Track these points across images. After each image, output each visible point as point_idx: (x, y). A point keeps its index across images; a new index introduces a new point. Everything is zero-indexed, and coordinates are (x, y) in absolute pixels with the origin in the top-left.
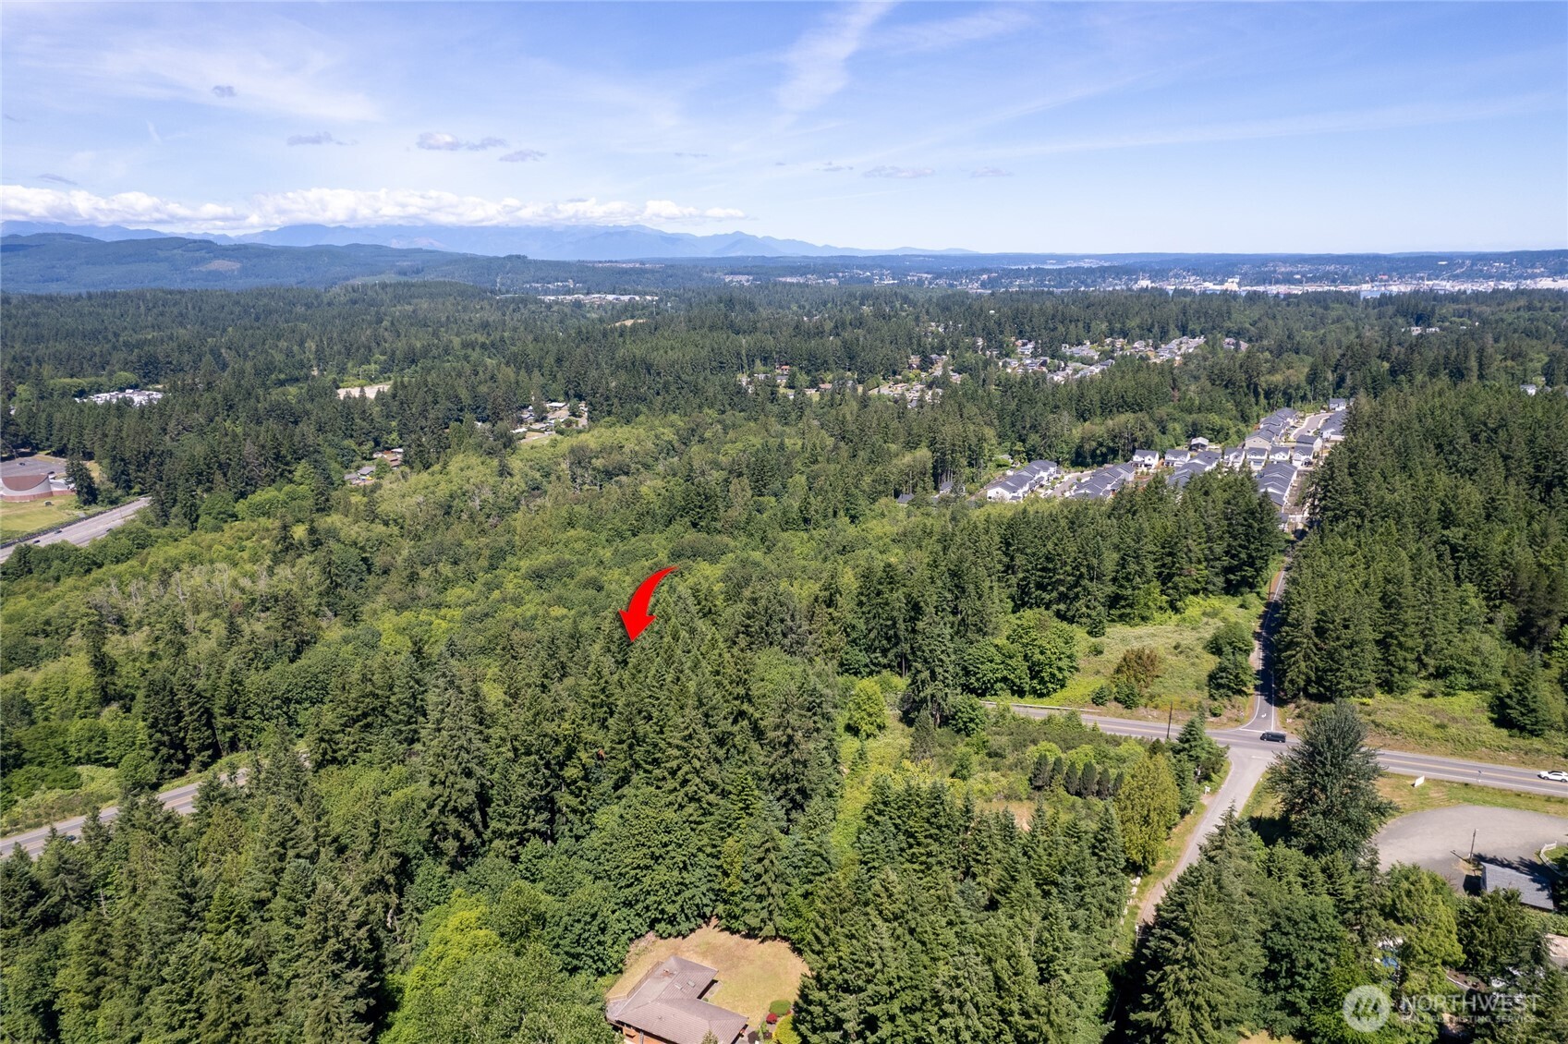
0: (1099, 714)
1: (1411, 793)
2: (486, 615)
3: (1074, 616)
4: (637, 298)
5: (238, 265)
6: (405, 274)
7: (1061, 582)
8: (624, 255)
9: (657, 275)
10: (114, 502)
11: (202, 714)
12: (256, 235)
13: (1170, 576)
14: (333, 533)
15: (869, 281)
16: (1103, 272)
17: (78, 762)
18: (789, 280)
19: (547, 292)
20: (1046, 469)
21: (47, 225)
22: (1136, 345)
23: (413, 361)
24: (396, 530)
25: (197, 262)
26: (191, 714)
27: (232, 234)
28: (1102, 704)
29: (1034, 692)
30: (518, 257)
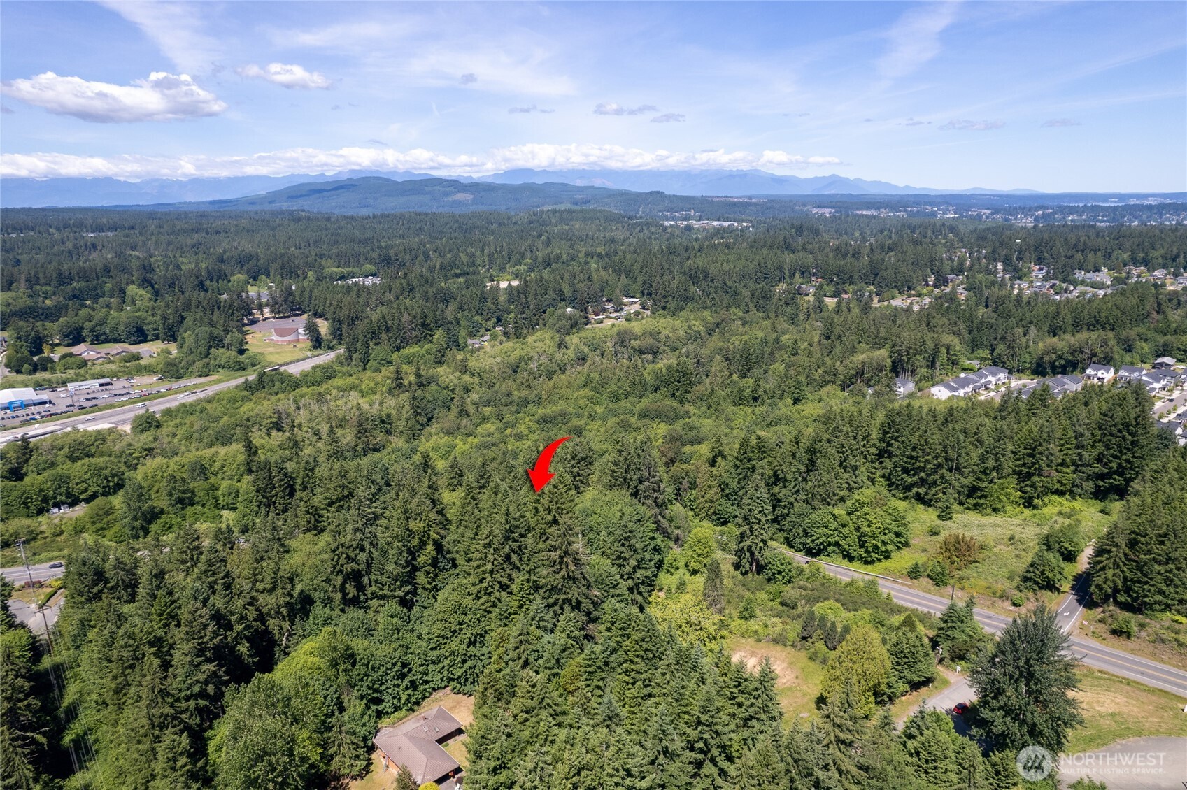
0: (910, 587)
1: (1176, 716)
2: (493, 445)
3: (931, 500)
4: (736, 224)
5: (472, 197)
6: (577, 204)
7: (923, 469)
8: (737, 193)
9: (759, 208)
10: (331, 348)
11: (286, 488)
12: (489, 176)
13: (1029, 475)
14: (434, 379)
15: (934, 214)
16: (1161, 209)
17: (223, 508)
18: (864, 213)
19: (667, 219)
20: (994, 374)
21: (371, 172)
22: (1156, 273)
23: (548, 265)
24: (477, 380)
25: (447, 194)
26: (280, 486)
27: (475, 176)
28: (915, 578)
29: (860, 558)
30: (658, 192)
